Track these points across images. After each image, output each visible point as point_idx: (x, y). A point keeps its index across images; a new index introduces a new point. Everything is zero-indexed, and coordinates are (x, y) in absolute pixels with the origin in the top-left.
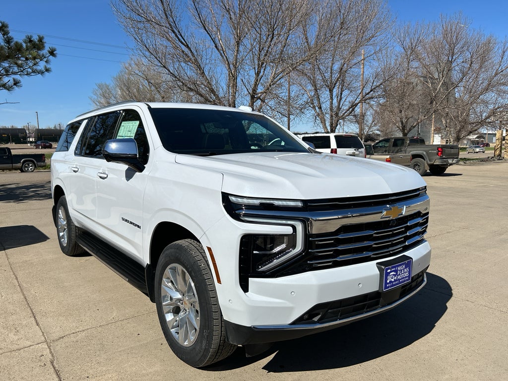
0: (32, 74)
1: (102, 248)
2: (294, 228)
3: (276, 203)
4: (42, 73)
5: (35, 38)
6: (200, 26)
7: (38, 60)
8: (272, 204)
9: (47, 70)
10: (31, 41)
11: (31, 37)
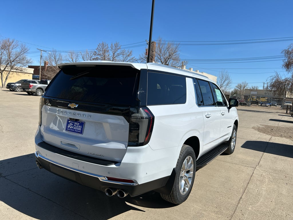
1: (210, 155)
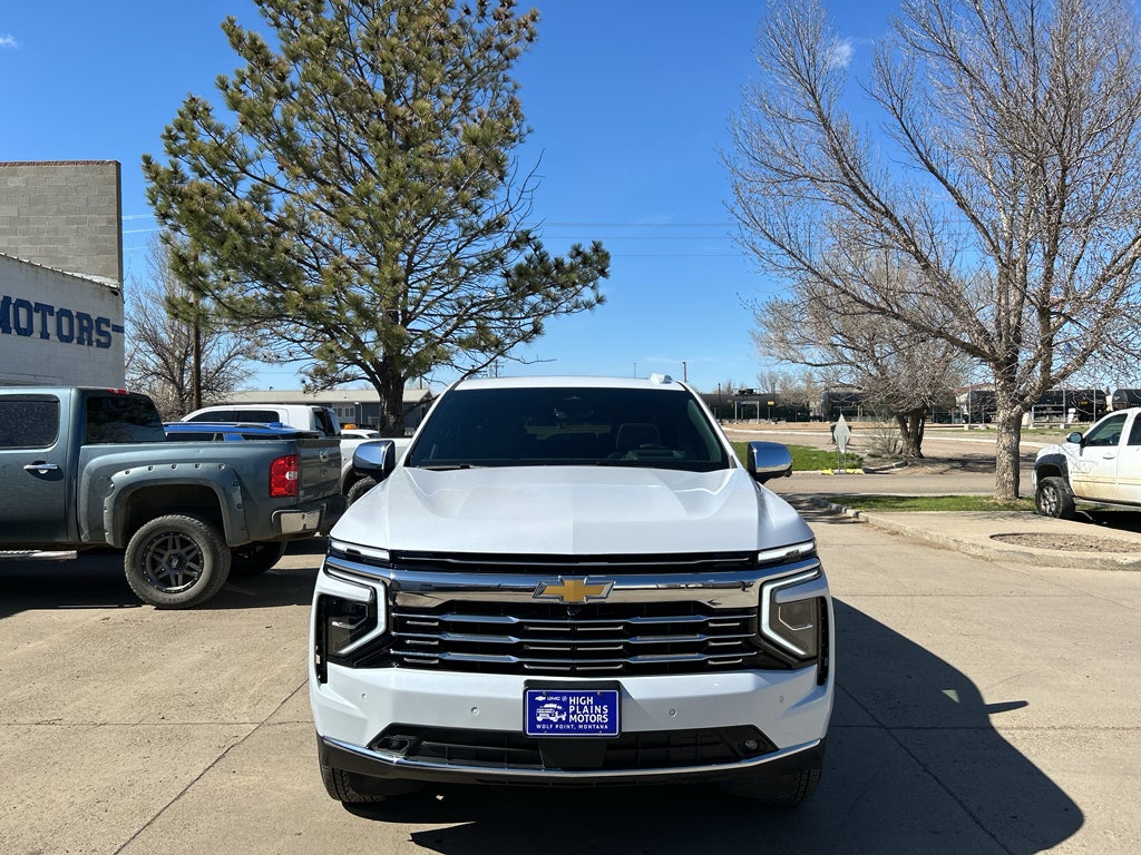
0: (575, 310)
2: (374, 593)
3: (364, 552)
4: (589, 306)
5: (587, 248)
6: (920, 165)
7: (579, 287)
8: (358, 553)
9: (600, 300)
10: (579, 253)
11: (600, 244)
